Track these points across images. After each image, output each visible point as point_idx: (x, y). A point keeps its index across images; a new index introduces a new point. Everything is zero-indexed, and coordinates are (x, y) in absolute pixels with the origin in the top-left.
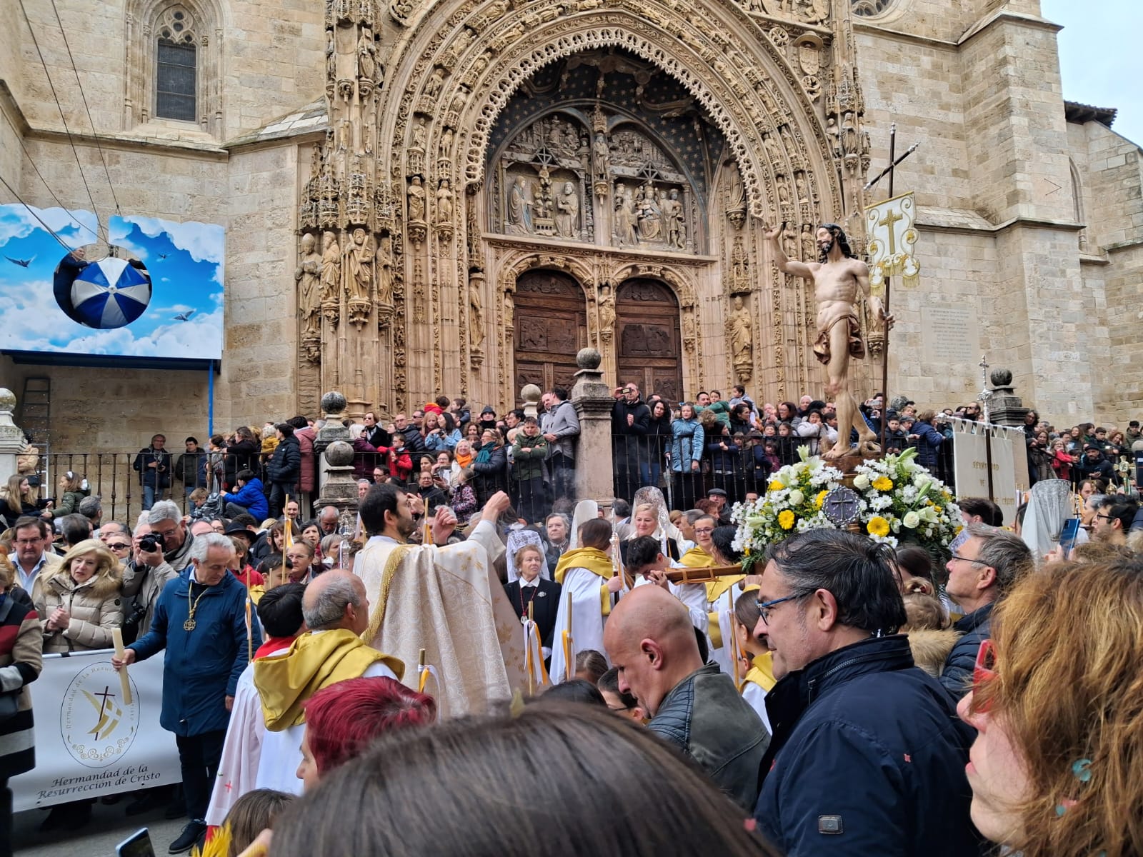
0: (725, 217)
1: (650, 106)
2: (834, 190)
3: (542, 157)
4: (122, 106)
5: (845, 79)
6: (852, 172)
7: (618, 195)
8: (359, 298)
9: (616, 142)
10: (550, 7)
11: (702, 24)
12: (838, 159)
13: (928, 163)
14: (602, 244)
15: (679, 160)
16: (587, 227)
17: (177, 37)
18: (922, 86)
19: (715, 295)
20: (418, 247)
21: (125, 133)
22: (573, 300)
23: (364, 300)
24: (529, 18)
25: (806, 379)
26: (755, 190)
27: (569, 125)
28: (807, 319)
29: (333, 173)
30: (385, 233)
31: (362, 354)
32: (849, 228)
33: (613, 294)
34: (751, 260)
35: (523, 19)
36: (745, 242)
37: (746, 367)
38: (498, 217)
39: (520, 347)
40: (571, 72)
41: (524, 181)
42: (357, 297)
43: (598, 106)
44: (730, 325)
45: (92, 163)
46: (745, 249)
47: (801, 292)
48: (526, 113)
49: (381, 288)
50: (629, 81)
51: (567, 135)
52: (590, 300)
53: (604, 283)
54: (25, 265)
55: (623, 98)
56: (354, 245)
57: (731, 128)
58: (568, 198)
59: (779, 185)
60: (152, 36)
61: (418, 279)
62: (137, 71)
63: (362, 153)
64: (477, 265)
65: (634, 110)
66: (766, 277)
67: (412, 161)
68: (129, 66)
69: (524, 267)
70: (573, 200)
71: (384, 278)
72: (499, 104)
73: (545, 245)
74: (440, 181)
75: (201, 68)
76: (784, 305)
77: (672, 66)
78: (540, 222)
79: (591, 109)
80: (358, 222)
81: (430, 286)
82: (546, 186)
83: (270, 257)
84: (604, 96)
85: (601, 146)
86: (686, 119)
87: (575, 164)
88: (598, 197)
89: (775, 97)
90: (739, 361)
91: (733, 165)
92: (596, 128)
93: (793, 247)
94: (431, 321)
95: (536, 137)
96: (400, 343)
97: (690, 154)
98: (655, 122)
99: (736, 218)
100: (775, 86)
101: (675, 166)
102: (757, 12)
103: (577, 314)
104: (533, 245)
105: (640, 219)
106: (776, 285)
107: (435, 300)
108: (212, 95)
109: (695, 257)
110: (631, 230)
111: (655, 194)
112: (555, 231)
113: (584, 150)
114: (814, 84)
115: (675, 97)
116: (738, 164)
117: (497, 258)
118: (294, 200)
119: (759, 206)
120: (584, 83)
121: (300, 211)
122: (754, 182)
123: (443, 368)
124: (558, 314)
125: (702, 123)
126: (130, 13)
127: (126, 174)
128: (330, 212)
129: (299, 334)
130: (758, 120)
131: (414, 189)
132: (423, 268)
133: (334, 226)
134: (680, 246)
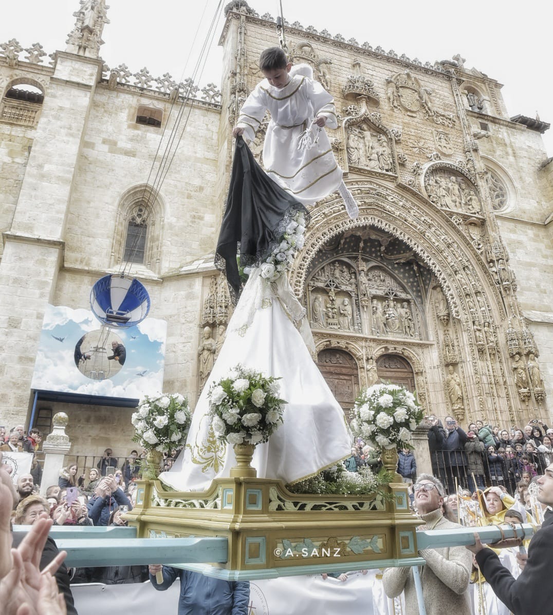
0: (436, 318)
1: (388, 257)
2: (499, 302)
3: (331, 285)
4: (110, 255)
5: (496, 242)
6: (508, 292)
7: (375, 305)
9: (370, 276)
10: (337, 206)
11: (416, 214)
12: (498, 285)
13: (542, 287)
14: (366, 333)
15: (406, 286)
16: (358, 324)
17: (139, 221)
18: (531, 246)
19: (435, 365)
21: (110, 269)
22: (350, 368)
24: (326, 211)
25: (500, 419)
26: (455, 303)
27: (344, 267)
28: (495, 380)
29: (225, 292)
32: (512, 324)
33: (375, 364)
34: (456, 344)
35: (323, 212)
36: (450, 332)
37: (461, 411)
40: (346, 239)
41: (321, 298)
43: (360, 257)
44: (447, 384)
46: (451, 337)
47: (489, 363)
48: (321, 260)
50: (377, 243)
51: (343, 272)
52: (361, 368)
53: (370, 358)
55: (373, 252)
57: (437, 269)
58: (346, 308)
59: (467, 300)
60: (127, 220)
62: (119, 238)
65: (379, 259)
66: (467, 353)
68: (115, 235)
69: (321, 347)
70: (349, 308)
72: (311, 256)
73: (334, 335)
75: (150, 237)
76: (480, 371)
77: (402, 235)
78: (330, 321)
79: (356, 258)
82: (333, 300)
83: (182, 340)
84: (363, 251)
85: (363, 278)
86: (409, 263)
87: (349, 288)
88: (363, 307)
89: (459, 251)
90: (456, 407)
91: (438, 289)
92: (360, 269)
93: (481, 336)
95: (326, 274)
97: (412, 283)
98: (391, 265)
99: (444, 319)
100: (458, 246)
101: (404, 290)
102: (444, 208)
103: (353, 377)
104: (327, 334)
105: (387, 319)
106: (474, 359)
108: (155, 250)
109: (421, 342)
110: (383, 325)
111: (395, 305)
112: (339, 326)
113: (353, 281)
114: (479, 245)
115: (402, 252)
116: (442, 288)
118: (198, 308)
119: (457, 312)
120: (352, 244)
121: (203, 313)
122: (453, 298)
124: (341, 377)
125: (418, 265)
126: (120, 209)
128: (224, 314)
130: (452, 264)
134: (411, 335)
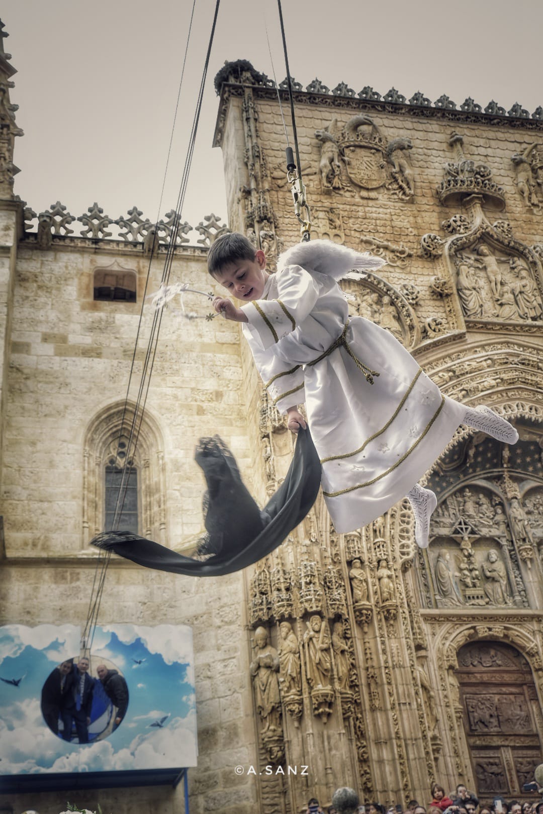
3: (462, 529)
4: (81, 527)
8: (322, 688)
9: (530, 506)
10: (454, 392)
14: (538, 607)
16: (519, 592)
17: (121, 463)
20: (366, 629)
21: (83, 552)
22: (517, 672)
23: (328, 689)
27: (481, 496)
29: (283, 564)
30: (338, 618)
31: (330, 750)
38: (428, 592)
39: (471, 730)
40: (477, 447)
41: (448, 555)
42: (320, 686)
43: (506, 475)
45: (56, 583)
48: (438, 489)
49: (341, 674)
50: (532, 448)
51: (480, 505)
52: (537, 670)
54: (16, 683)
55: (529, 464)
56: (312, 633)
58: (495, 566)
60: (101, 465)
61: (369, 663)
62: (92, 496)
63: (308, 542)
64: (421, 642)
65: (541, 474)
67: (351, 546)
68: (86, 492)
69: (461, 639)
70: (499, 566)
71: (342, 665)
73: (481, 615)
74: (379, 562)
75: (143, 487)
78: (470, 592)
79: (499, 478)
80: (314, 609)
81: (383, 668)
82: (469, 556)
83: (220, 655)
84: (509, 465)
85: (517, 511)
87: (495, 532)
88: (524, 561)
92: (510, 495)
94: (389, 707)
95: (451, 511)
96: (361, 735)
103: (525, 687)
104: (468, 616)
107: (389, 683)
108: (155, 509)
112: (487, 600)
113: (500, 517)
117: (434, 634)
118: (241, 596)
120: (489, 455)
121: (251, 605)
123: (408, 759)
124: (504, 689)
126: (87, 448)
127: (85, 589)
128: (285, 603)
129: (257, 734)
131: (355, 572)
132: (373, 650)
133: (290, 615)
